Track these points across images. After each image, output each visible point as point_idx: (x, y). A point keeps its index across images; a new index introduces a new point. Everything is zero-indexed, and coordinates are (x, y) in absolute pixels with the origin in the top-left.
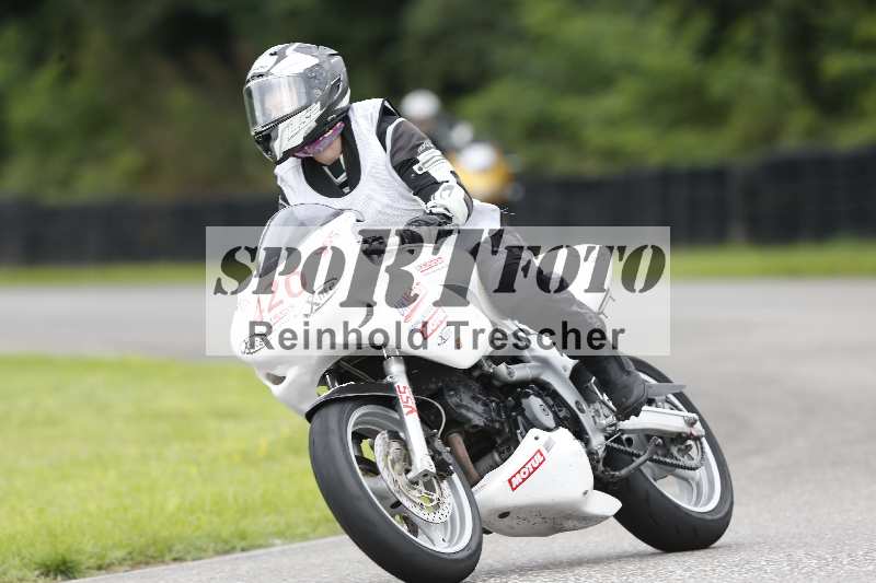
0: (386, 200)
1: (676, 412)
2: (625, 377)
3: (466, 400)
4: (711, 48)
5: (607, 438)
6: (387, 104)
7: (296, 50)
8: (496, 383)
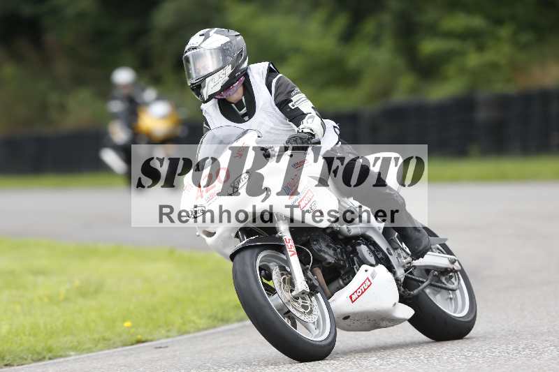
0: (272, 125)
1: (443, 255)
2: (417, 233)
3: (324, 248)
4: (348, 37)
5: (406, 271)
6: (271, 65)
7: (216, 32)
8: (340, 237)
